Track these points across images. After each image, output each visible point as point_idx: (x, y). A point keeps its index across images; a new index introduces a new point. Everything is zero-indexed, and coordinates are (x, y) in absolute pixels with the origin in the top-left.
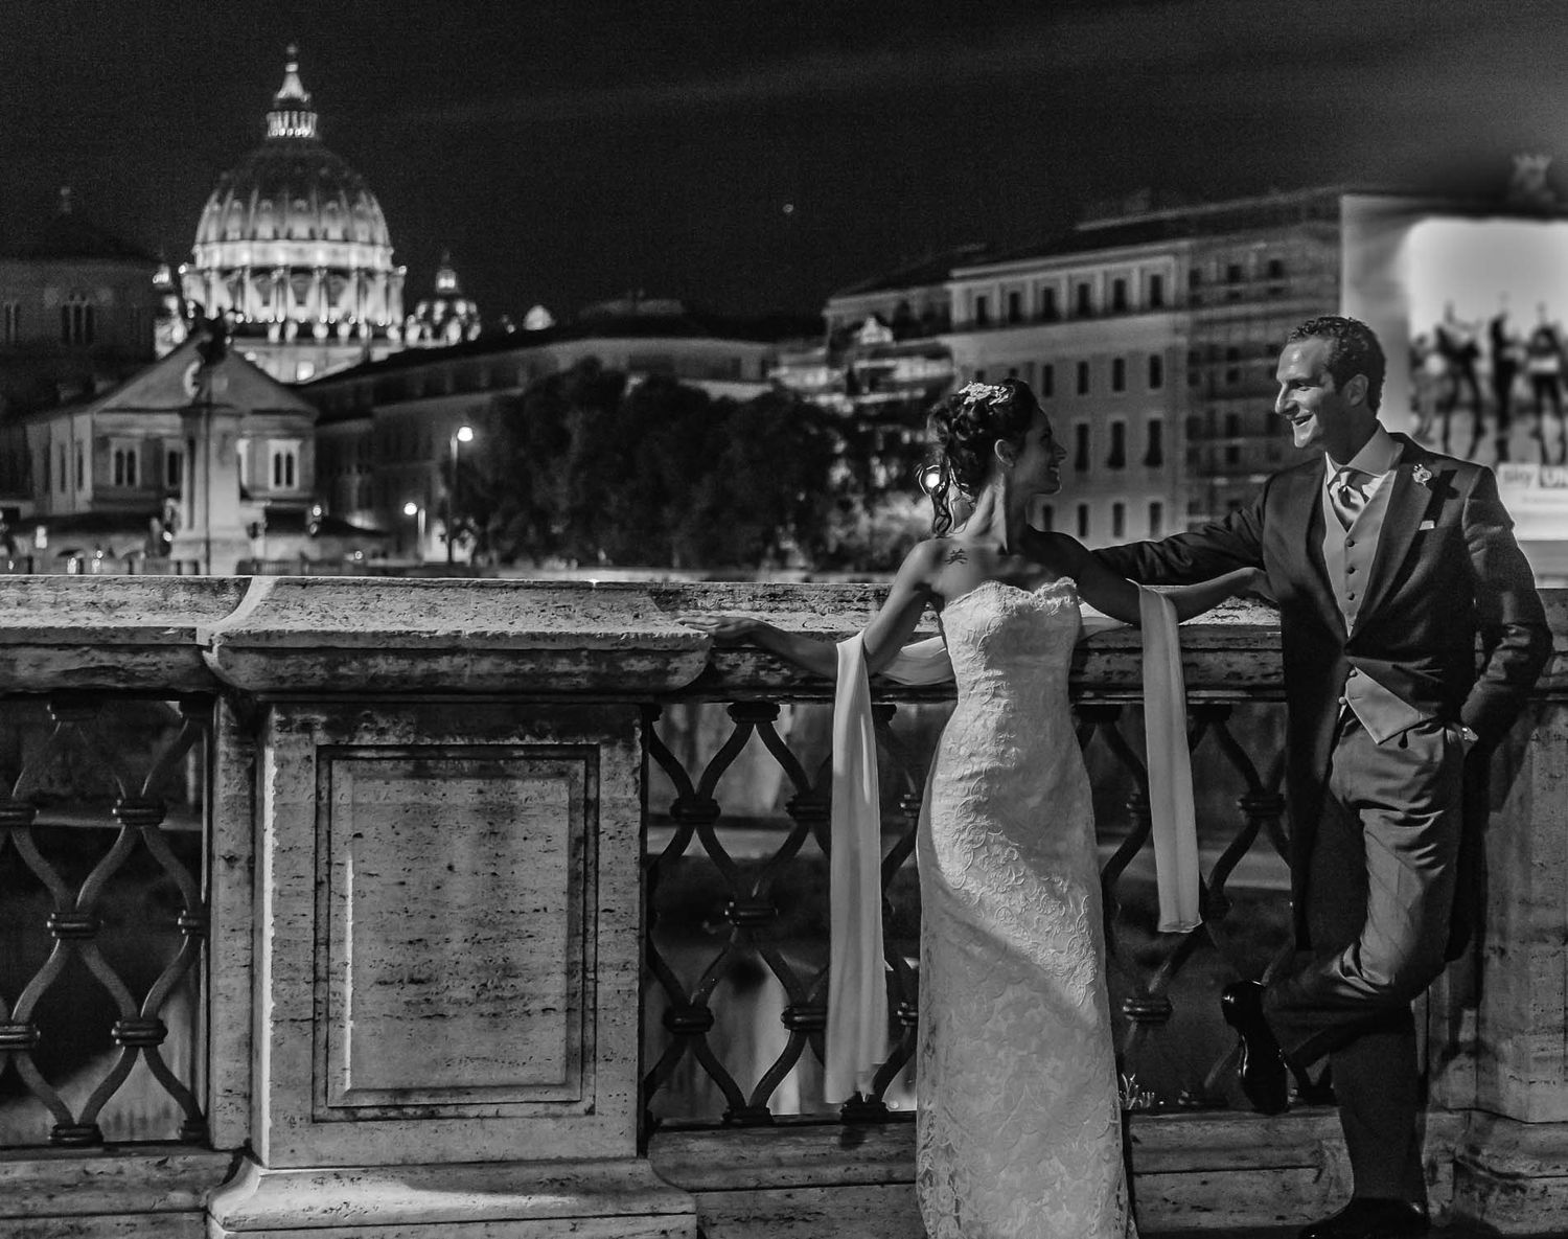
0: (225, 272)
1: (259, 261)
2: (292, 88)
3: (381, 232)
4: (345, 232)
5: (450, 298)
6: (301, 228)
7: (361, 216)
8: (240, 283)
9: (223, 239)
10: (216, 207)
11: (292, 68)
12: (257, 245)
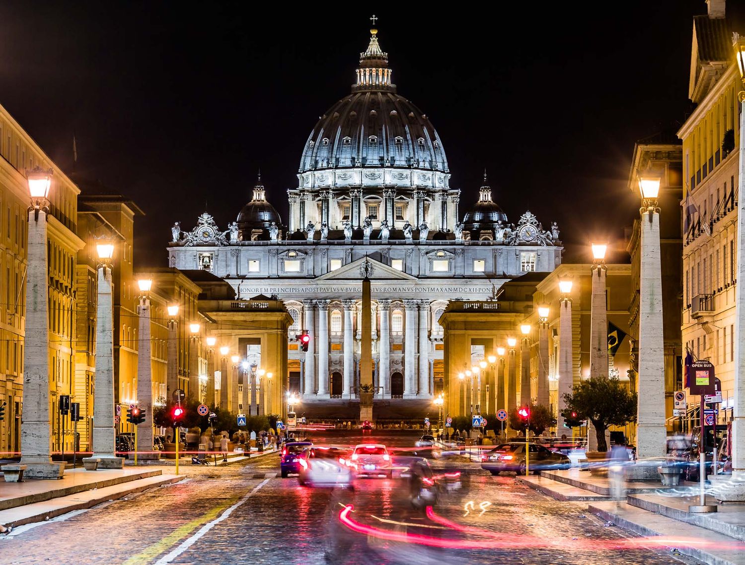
0: (316, 193)
1: (340, 183)
2: (374, 47)
3: (441, 160)
4: (408, 160)
5: (486, 210)
6: (373, 157)
7: (422, 147)
8: (326, 201)
9: (315, 168)
10: (312, 143)
11: (374, 32)
12: (339, 172)
